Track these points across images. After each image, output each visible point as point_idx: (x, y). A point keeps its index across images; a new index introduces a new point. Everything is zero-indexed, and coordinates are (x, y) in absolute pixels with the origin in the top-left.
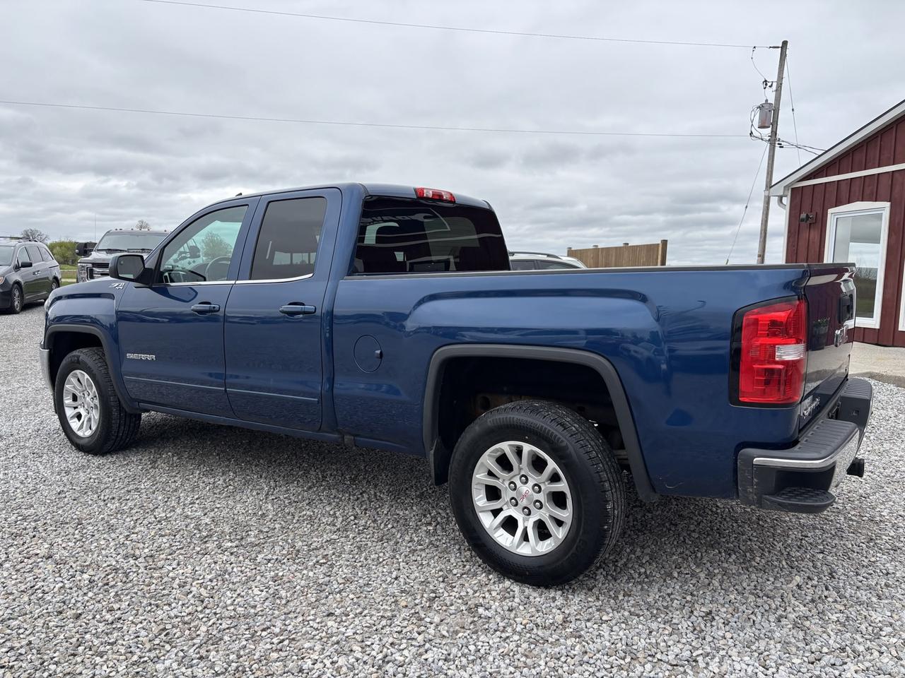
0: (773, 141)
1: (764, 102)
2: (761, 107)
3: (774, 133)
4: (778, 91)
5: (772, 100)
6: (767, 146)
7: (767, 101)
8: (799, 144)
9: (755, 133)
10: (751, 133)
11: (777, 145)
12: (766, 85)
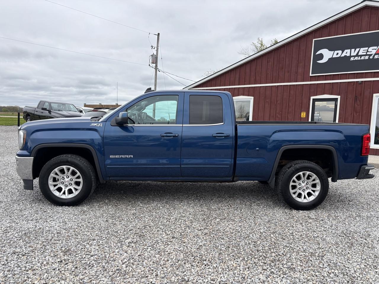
0: (156, 68)
1: (153, 54)
2: (152, 56)
3: (156, 66)
4: (157, 50)
5: (155, 54)
6: (154, 70)
7: (154, 54)
8: (164, 71)
9: (150, 65)
10: (149, 65)
11: (158, 70)
12: (152, 47)
